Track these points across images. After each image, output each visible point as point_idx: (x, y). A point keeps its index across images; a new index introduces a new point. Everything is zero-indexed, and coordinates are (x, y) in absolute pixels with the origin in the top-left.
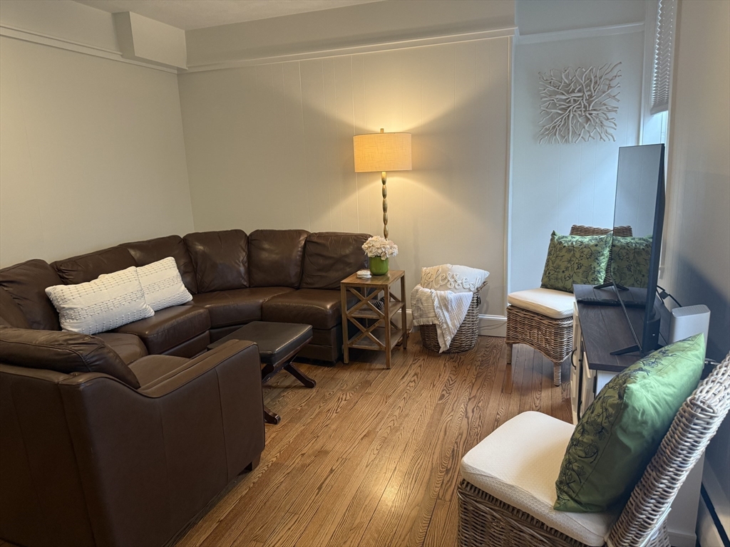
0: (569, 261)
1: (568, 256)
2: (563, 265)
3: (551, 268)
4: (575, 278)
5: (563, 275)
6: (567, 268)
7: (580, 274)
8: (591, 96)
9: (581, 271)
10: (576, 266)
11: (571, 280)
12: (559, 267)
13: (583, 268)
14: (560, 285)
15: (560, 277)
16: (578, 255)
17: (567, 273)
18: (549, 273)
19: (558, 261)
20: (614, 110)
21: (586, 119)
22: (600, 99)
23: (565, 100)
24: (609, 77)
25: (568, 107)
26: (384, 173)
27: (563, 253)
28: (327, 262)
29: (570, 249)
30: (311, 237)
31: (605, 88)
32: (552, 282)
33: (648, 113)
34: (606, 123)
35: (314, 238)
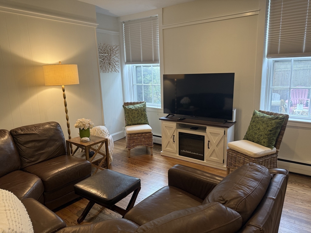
0: (138, 114)
1: (136, 112)
2: (136, 116)
3: (131, 118)
4: (142, 119)
5: (137, 119)
6: (138, 116)
7: (143, 117)
8: (110, 56)
9: (143, 116)
10: (141, 115)
11: (141, 120)
12: (135, 117)
14: (136, 123)
15: (136, 120)
16: (140, 111)
17: (138, 118)
18: (131, 120)
19: (133, 115)
20: (117, 61)
21: (110, 64)
22: (113, 57)
23: (103, 56)
24: (116, 49)
25: (104, 59)
26: (63, 86)
27: (134, 111)
28: (41, 144)
29: (136, 110)
30: (16, 132)
31: (114, 54)
32: (133, 122)
33: (124, 64)
34: (116, 66)
35: (20, 132)
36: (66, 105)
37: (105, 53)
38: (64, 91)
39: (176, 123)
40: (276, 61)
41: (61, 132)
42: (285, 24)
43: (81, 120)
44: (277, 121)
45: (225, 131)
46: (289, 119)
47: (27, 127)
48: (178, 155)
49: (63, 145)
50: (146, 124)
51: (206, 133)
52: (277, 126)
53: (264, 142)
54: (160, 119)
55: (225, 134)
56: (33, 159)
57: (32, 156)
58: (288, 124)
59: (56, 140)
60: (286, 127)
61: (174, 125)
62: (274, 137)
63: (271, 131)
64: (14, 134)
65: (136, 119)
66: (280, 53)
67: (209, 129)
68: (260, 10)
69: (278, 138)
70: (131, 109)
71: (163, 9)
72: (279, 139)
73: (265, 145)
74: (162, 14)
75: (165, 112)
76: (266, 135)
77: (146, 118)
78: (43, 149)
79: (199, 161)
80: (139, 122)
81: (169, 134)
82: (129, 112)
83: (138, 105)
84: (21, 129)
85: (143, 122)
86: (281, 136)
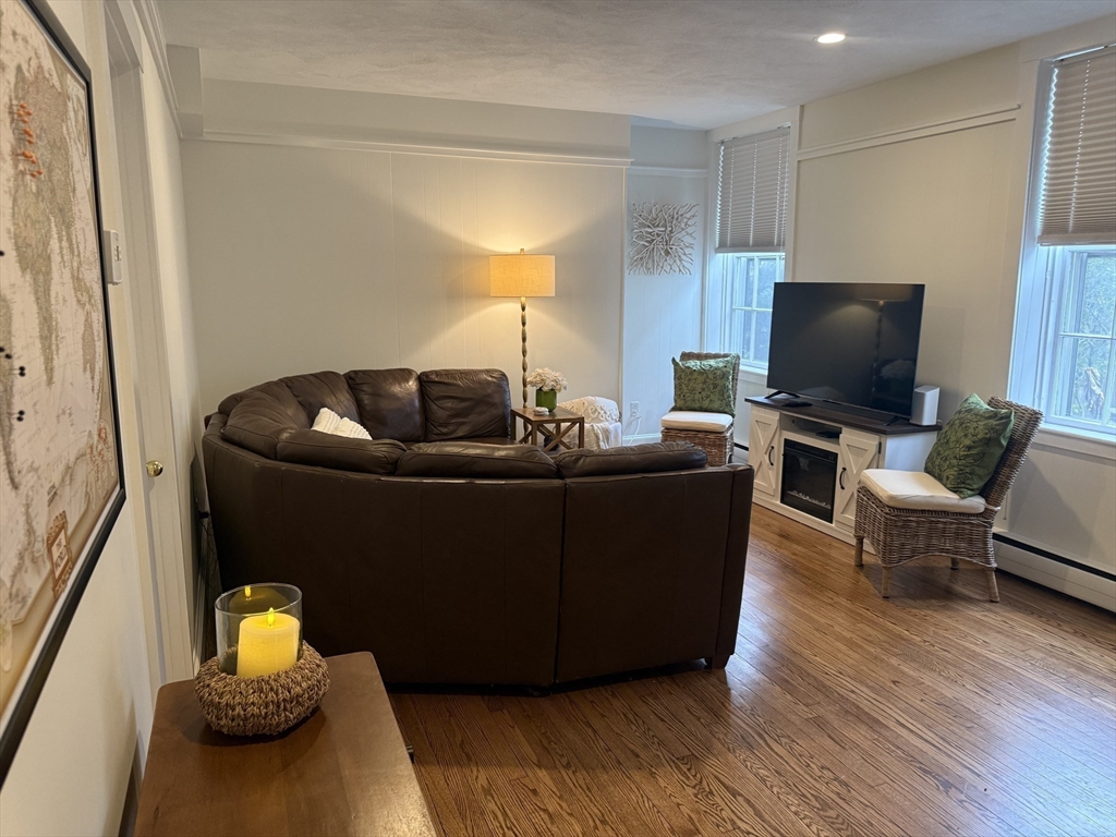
0: (705, 383)
1: (701, 379)
2: (699, 387)
4: (712, 397)
5: (700, 396)
6: (703, 389)
7: (717, 393)
8: (671, 232)
11: (709, 399)
12: (694, 389)
13: (719, 388)
14: (697, 405)
16: (711, 376)
17: (704, 394)
18: (684, 396)
19: (692, 384)
20: (690, 246)
21: (667, 253)
22: (679, 236)
23: (650, 233)
24: (688, 216)
25: (653, 240)
26: (523, 299)
27: (695, 376)
28: (464, 405)
29: (702, 372)
30: (427, 376)
31: (683, 225)
32: (689, 404)
33: (713, 252)
34: (684, 257)
35: (434, 377)
36: (524, 340)
37: (658, 226)
38: (523, 309)
39: (778, 414)
40: (1091, 255)
41: (505, 392)
42: (1090, 146)
43: (539, 371)
44: (993, 422)
45: (880, 444)
46: (1042, 425)
47: (448, 373)
48: (779, 502)
49: (504, 417)
50: (726, 413)
51: (839, 444)
52: (988, 436)
53: (948, 478)
54: (746, 400)
55: (880, 452)
56: (445, 430)
57: (445, 425)
58: (1033, 440)
59: (493, 405)
60: (1026, 445)
61: (773, 417)
62: (978, 466)
63: (969, 448)
64: (424, 380)
65: (697, 396)
66: (1073, 232)
67: (848, 436)
68: (1019, 107)
69: (997, 472)
70: (688, 368)
71: (802, 106)
72: (1002, 478)
73: (949, 486)
74: (801, 121)
75: (769, 386)
76: (955, 457)
77: (725, 396)
78: (465, 417)
79: (819, 523)
80: (706, 404)
81: (763, 443)
82: (683, 376)
83: (712, 362)
84: (437, 373)
85: (716, 405)
86: (1005, 470)
